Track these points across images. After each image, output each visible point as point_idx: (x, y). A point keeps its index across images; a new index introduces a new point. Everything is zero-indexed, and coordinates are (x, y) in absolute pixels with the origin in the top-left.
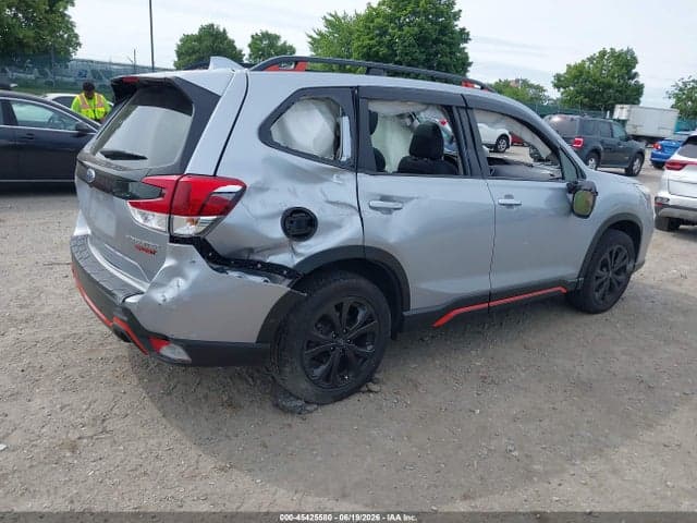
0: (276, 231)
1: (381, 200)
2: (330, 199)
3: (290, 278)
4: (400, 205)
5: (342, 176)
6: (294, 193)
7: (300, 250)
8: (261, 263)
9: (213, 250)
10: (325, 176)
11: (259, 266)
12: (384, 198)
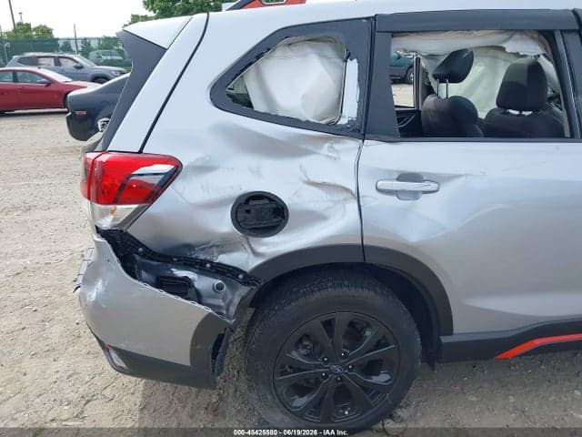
0: (223, 224)
1: (398, 179)
2: (313, 179)
3: (249, 284)
4: (433, 186)
5: (337, 146)
6: (257, 172)
7: (261, 249)
8: (211, 262)
9: (143, 246)
10: (310, 148)
11: (208, 265)
12: (404, 177)
